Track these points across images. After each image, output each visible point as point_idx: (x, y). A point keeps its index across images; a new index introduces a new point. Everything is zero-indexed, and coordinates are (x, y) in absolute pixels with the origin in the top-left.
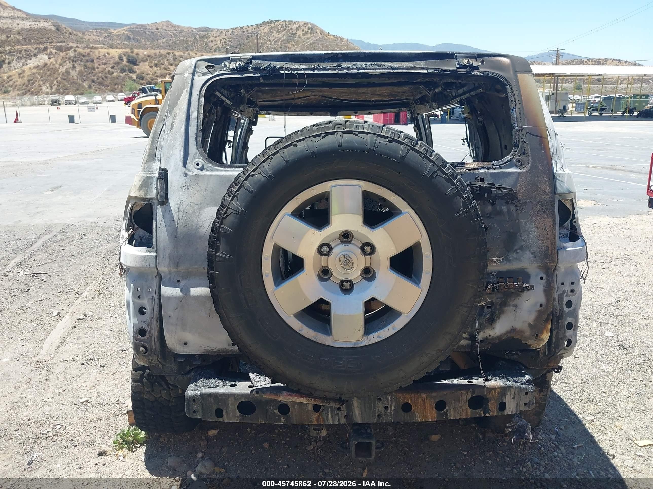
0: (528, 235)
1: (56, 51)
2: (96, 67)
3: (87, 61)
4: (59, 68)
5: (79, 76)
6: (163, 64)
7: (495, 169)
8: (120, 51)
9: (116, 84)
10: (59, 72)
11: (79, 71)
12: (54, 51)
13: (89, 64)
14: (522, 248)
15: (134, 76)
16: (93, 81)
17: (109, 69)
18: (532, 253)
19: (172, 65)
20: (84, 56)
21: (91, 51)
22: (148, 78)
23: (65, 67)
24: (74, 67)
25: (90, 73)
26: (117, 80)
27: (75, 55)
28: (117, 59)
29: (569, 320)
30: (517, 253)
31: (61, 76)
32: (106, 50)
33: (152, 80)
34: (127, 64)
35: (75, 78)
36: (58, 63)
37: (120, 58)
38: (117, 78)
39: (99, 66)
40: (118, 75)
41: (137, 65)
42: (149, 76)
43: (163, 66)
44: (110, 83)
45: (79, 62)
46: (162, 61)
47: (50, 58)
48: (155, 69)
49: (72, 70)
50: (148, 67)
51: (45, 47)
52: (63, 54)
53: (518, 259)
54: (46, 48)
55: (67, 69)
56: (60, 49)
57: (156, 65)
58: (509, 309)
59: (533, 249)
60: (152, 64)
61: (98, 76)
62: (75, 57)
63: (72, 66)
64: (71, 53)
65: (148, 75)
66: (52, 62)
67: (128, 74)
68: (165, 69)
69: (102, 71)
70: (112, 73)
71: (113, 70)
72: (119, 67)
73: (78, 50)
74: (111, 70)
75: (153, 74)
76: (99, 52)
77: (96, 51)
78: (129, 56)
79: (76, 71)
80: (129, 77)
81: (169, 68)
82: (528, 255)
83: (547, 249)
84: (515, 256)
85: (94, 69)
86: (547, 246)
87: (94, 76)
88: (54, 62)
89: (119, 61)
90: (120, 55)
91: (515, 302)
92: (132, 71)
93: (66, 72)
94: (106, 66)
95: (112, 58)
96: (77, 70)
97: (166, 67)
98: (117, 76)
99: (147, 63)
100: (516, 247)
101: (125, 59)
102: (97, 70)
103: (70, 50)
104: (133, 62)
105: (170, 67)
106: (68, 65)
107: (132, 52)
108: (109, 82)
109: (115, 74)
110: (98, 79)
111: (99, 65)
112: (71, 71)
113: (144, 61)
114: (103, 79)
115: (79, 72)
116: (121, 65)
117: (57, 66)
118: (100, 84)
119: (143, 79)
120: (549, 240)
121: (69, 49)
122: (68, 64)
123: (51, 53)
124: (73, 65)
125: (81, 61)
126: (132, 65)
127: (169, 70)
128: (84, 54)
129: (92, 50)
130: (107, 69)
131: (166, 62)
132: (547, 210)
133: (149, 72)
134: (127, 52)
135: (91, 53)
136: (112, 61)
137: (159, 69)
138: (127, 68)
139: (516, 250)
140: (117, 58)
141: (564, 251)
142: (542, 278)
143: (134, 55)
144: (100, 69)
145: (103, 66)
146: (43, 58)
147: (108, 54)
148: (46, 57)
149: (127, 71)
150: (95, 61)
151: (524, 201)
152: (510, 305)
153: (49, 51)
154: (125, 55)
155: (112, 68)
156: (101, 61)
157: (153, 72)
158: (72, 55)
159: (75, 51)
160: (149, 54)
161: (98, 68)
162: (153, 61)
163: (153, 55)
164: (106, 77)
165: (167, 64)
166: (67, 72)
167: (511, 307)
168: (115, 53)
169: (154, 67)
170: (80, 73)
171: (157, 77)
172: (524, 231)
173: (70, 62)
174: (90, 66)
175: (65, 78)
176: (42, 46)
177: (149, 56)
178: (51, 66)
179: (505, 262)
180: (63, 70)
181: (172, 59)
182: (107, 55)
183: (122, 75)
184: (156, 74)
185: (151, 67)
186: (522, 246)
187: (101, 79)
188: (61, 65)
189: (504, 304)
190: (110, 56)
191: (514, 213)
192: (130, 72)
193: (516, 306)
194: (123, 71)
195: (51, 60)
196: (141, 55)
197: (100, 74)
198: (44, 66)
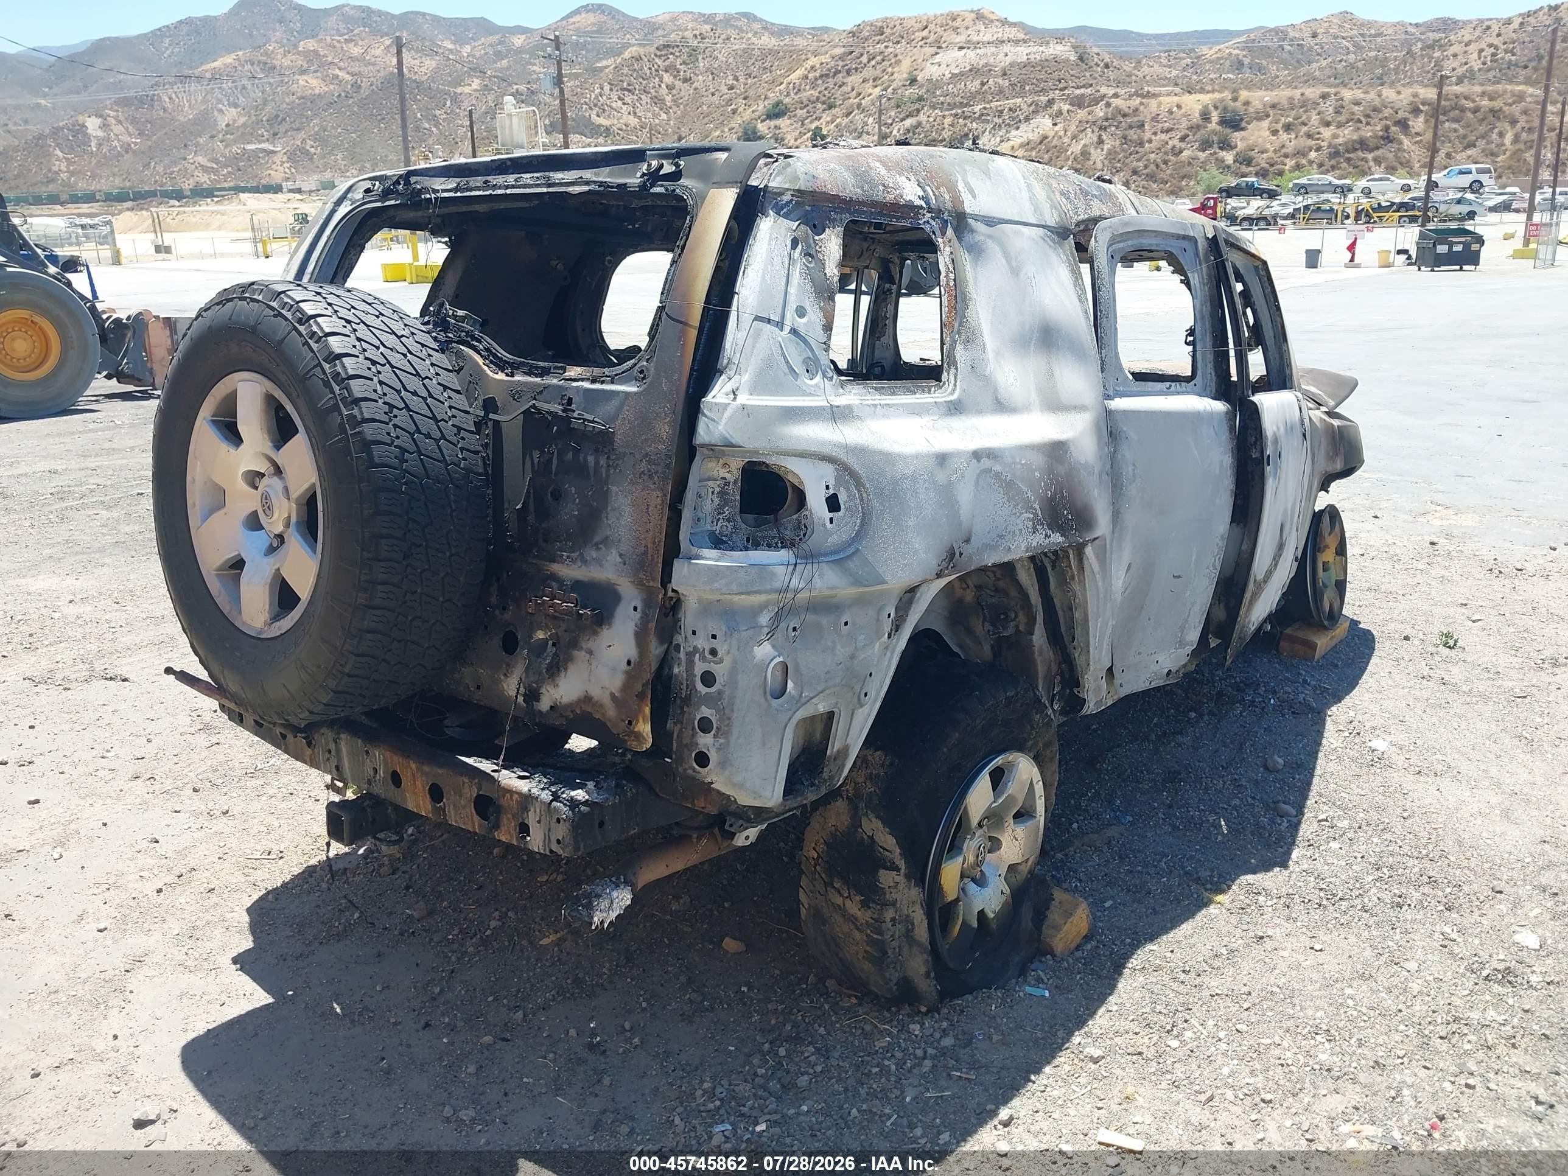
0: (618, 519)
1: (1071, 108)
2: (1146, 138)
3: (1131, 127)
4: (1069, 145)
5: (1106, 162)
6: (1305, 124)
7: (603, 382)
8: (1206, 98)
9: (1183, 178)
10: (1069, 153)
11: (1109, 150)
12: (1066, 107)
13: (1133, 134)
14: (606, 541)
15: (1229, 157)
16: (1135, 172)
17: (1175, 142)
18: (621, 555)
19: (1328, 124)
20: (1125, 116)
21: (1141, 104)
22: (1262, 160)
23: (1083, 142)
24: (1101, 142)
25: (1131, 154)
26: (1189, 169)
27: (1106, 113)
28: (1196, 117)
29: (705, 712)
30: (598, 549)
31: (1070, 163)
32: (1176, 99)
33: (1272, 165)
34: (1218, 128)
35: (1099, 165)
36: (1069, 134)
37: (1206, 116)
38: (1190, 164)
39: (1153, 137)
40: (1193, 155)
41: (1242, 129)
42: (1265, 155)
43: (1305, 129)
44: (1171, 175)
45: (1113, 128)
46: (1304, 117)
47: (1055, 124)
48: (1284, 136)
49: (1096, 148)
50: (1268, 133)
51: (1049, 101)
52: (1082, 114)
53: (599, 562)
54: (1051, 102)
55: (1085, 146)
56: (1078, 102)
57: (1288, 128)
58: (580, 655)
59: (624, 548)
60: (1279, 126)
61: (1148, 160)
62: (1107, 119)
63: (1095, 139)
64: (1100, 111)
65: (1262, 153)
66: (1057, 133)
67: (1215, 153)
68: (1309, 136)
69: (1159, 149)
70: (1181, 152)
71: (1183, 145)
72: (1198, 136)
73: (1116, 102)
74: (1179, 145)
75: (1275, 151)
76: (1160, 104)
77: (1153, 103)
78: (1225, 109)
79: (1102, 150)
80: (1217, 159)
81: (1319, 133)
82: (613, 556)
83: (645, 553)
84: (594, 554)
85: (1141, 144)
86: (646, 546)
87: (1138, 160)
88: (1062, 133)
89: (1200, 122)
90: (1206, 107)
91: (590, 644)
92: (1225, 145)
93: (1082, 154)
94: (1169, 136)
95: (1187, 115)
96: (1106, 147)
97: (1313, 131)
98: (1189, 157)
99: (1265, 124)
100: (597, 539)
101: (1215, 117)
102: (1147, 145)
103: (1097, 104)
104: (1233, 122)
105: (1322, 130)
106: (1090, 137)
107: (1235, 99)
108: (1168, 172)
109: (1186, 154)
110: (1146, 167)
111: (1155, 134)
112: (1092, 151)
113: (1259, 119)
114: (1157, 166)
115: (1109, 153)
116: (1203, 132)
117: (1066, 140)
118: (1151, 177)
119: (1249, 165)
120: (651, 533)
121: (1096, 101)
122: (1090, 134)
123: (1060, 113)
124: (1100, 136)
125: (1117, 127)
126: (1228, 131)
127: (1318, 139)
128: (1127, 110)
129: (1144, 101)
130: (1170, 142)
131: (1315, 118)
132: (656, 473)
133: (1268, 146)
134: (1222, 100)
135: (1142, 108)
136: (1185, 124)
137: (1293, 136)
138: (1215, 138)
139: (596, 544)
140: (1197, 115)
141: (686, 565)
142: (635, 609)
143: (1238, 104)
144: (1154, 144)
145: (1164, 136)
146: (1043, 124)
147: (1179, 107)
148: (1048, 122)
149: (1216, 146)
150: (1147, 127)
151: (622, 450)
152: (582, 648)
153: (1055, 107)
154: (1216, 108)
155: (1183, 139)
156: (1160, 126)
157: (1277, 145)
158: (1101, 114)
159: (1108, 105)
160: (1276, 101)
161: (1150, 141)
162: (1283, 119)
163: (1285, 102)
164: (1166, 162)
165: (1316, 123)
166: (1085, 154)
167: (584, 653)
168: (1194, 103)
169: (1281, 132)
170: (1112, 155)
171: (1286, 156)
172: (613, 510)
173: (1093, 131)
174: (1135, 137)
175: (1079, 166)
176: (1044, 99)
177: (1274, 106)
178: (1055, 142)
179: (579, 563)
180: (1076, 148)
181: (1331, 109)
182: (1175, 109)
183: (1202, 155)
184: (1284, 151)
185: (1275, 133)
186: (607, 537)
187: (1153, 167)
188: (1074, 137)
189: (574, 644)
190: (1183, 111)
191: (604, 470)
192: (1221, 148)
193: (590, 652)
194: (1205, 145)
195: (1057, 128)
196: (1257, 104)
197: (1153, 156)
198: (1041, 142)
